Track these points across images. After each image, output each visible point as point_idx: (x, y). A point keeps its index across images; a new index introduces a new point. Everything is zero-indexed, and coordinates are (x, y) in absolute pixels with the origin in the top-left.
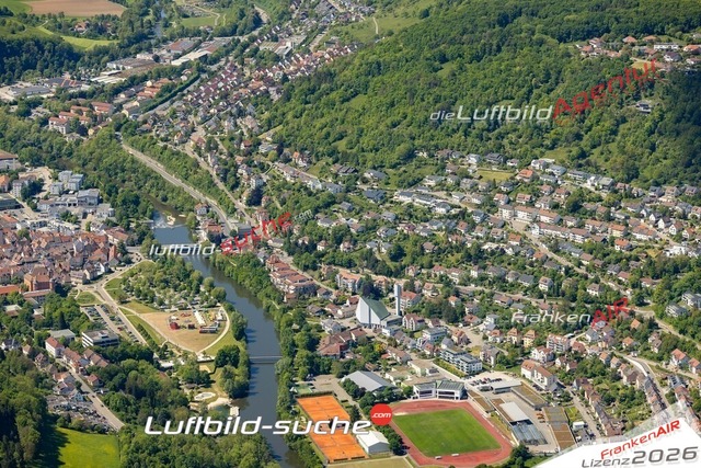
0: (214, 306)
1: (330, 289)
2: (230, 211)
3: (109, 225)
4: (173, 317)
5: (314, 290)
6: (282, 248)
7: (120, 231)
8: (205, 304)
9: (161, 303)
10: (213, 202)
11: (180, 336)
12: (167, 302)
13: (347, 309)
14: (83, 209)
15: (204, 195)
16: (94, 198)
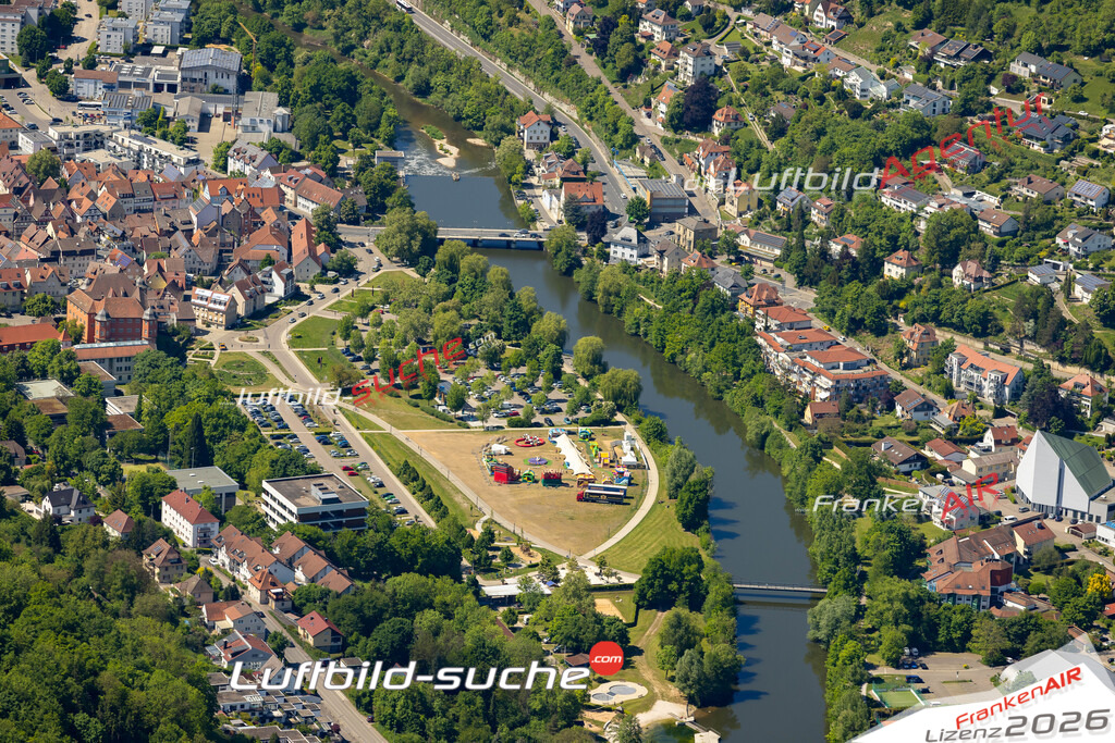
0: (607, 422)
1: (932, 396)
2: (619, 139)
3: (280, 156)
4: (496, 448)
5: (888, 395)
6: (779, 262)
7: (313, 176)
8: (581, 414)
9: (460, 403)
10: (567, 111)
11: (522, 506)
12: (473, 402)
13: (987, 460)
14: (199, 103)
15: (540, 88)
16: (227, 73)
